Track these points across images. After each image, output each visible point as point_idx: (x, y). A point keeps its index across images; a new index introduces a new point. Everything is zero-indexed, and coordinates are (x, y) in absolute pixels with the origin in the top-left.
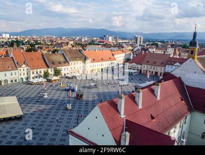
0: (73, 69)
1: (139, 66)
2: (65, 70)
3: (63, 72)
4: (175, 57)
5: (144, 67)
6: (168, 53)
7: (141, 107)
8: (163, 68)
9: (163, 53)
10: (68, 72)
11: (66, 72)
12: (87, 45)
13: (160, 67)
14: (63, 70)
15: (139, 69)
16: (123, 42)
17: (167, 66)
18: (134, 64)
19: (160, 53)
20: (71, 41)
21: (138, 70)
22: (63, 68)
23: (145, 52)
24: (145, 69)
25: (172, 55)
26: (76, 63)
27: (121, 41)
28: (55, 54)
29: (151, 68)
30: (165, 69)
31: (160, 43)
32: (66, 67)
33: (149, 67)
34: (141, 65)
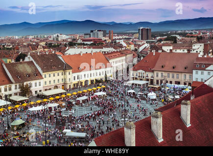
0: (48, 83)
1: (150, 75)
2: (36, 86)
3: (33, 89)
4: (205, 56)
5: (157, 76)
6: (195, 52)
7: (162, 140)
8: (188, 75)
9: (186, 51)
10: (41, 88)
11: (38, 88)
12: (65, 45)
13: (183, 74)
14: (33, 85)
15: (150, 78)
16: (120, 39)
17: (194, 72)
18: (140, 71)
19: (181, 51)
20: (41, 41)
21: (148, 80)
22: (33, 82)
23: (157, 51)
24: (160, 78)
25: (202, 54)
26: (52, 75)
27: (117, 37)
29: (169, 77)
30: (191, 77)
31: (178, 37)
32: (38, 81)
33: (165, 74)
34: (153, 71)
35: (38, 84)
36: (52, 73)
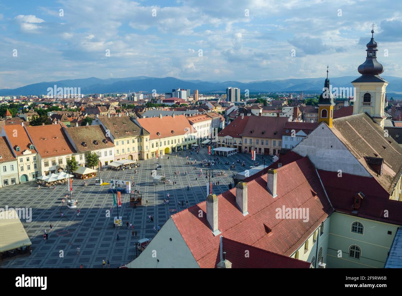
0: (121, 151)
1: (238, 141)
2: (106, 155)
3: (103, 160)
4: (295, 121)
5: (246, 142)
6: (285, 116)
7: (247, 213)
8: (277, 141)
9: (275, 115)
10: (112, 158)
11: (108, 158)
12: (143, 107)
13: (273, 140)
14: (103, 154)
15: (238, 145)
16: (206, 100)
17: (284, 137)
18: (228, 137)
19: (271, 115)
20: (113, 101)
21: (235, 147)
22: (102, 151)
23: (245, 115)
24: (248, 144)
25: (291, 118)
26: (126, 142)
27: (203, 98)
28: (87, 128)
29: (258, 143)
30: (280, 144)
31: (269, 99)
32: (108, 150)
33: (254, 140)
34: (241, 137)
35: (108, 153)
36: (125, 140)
